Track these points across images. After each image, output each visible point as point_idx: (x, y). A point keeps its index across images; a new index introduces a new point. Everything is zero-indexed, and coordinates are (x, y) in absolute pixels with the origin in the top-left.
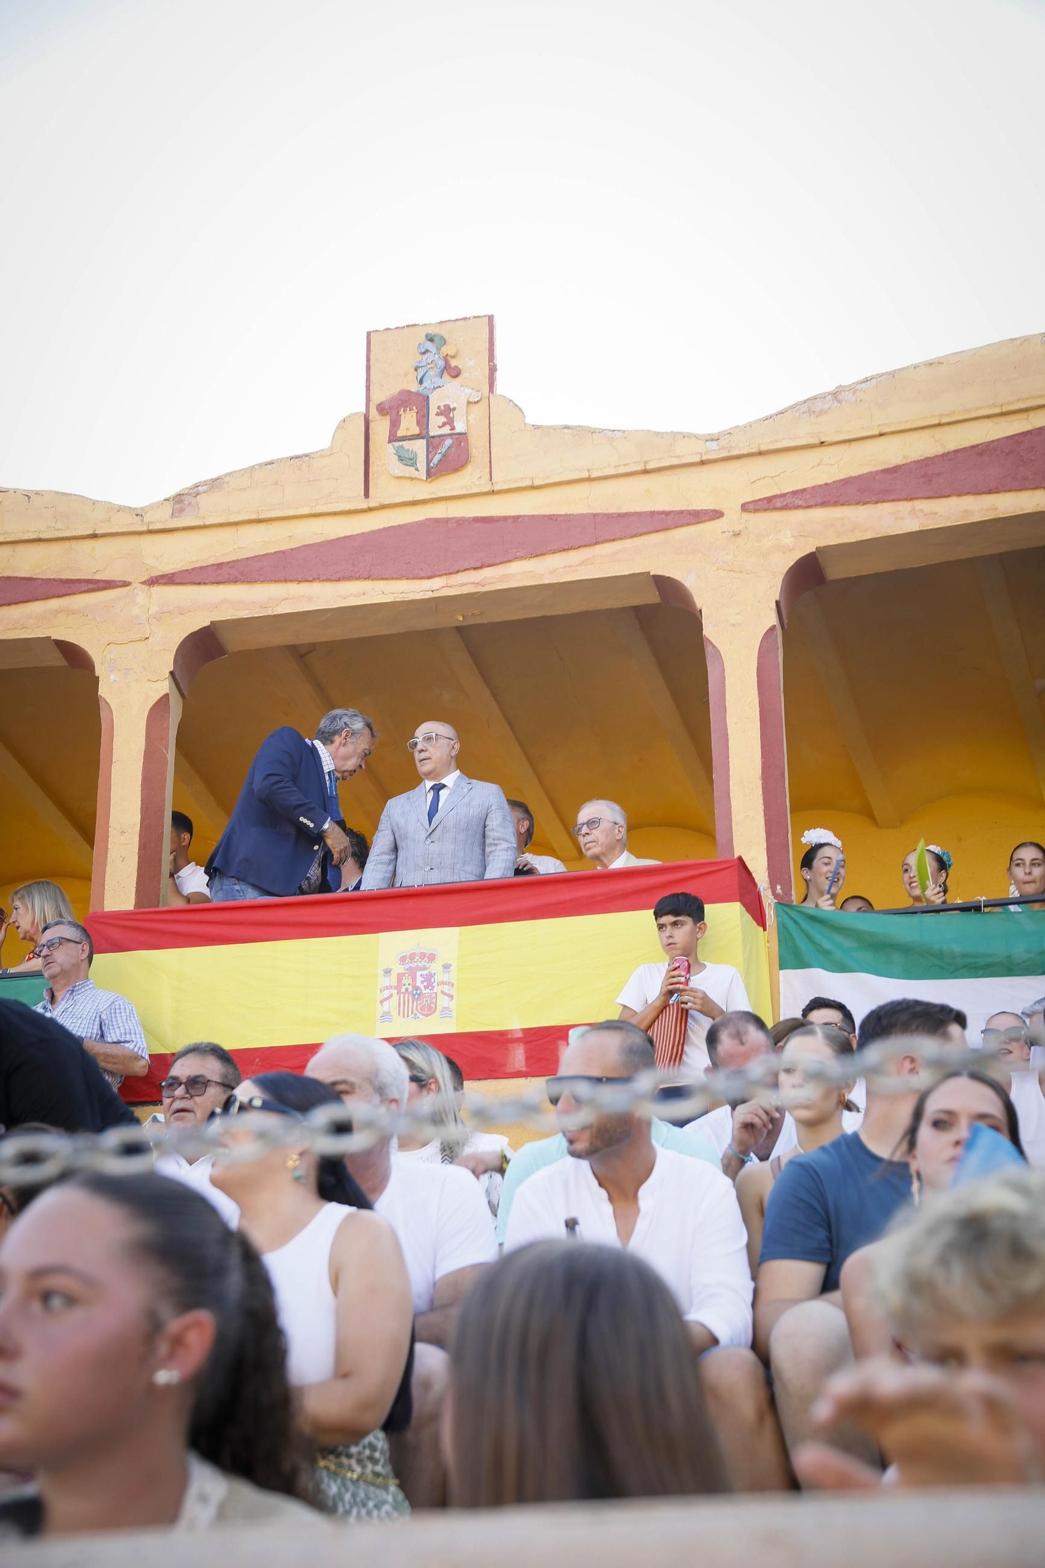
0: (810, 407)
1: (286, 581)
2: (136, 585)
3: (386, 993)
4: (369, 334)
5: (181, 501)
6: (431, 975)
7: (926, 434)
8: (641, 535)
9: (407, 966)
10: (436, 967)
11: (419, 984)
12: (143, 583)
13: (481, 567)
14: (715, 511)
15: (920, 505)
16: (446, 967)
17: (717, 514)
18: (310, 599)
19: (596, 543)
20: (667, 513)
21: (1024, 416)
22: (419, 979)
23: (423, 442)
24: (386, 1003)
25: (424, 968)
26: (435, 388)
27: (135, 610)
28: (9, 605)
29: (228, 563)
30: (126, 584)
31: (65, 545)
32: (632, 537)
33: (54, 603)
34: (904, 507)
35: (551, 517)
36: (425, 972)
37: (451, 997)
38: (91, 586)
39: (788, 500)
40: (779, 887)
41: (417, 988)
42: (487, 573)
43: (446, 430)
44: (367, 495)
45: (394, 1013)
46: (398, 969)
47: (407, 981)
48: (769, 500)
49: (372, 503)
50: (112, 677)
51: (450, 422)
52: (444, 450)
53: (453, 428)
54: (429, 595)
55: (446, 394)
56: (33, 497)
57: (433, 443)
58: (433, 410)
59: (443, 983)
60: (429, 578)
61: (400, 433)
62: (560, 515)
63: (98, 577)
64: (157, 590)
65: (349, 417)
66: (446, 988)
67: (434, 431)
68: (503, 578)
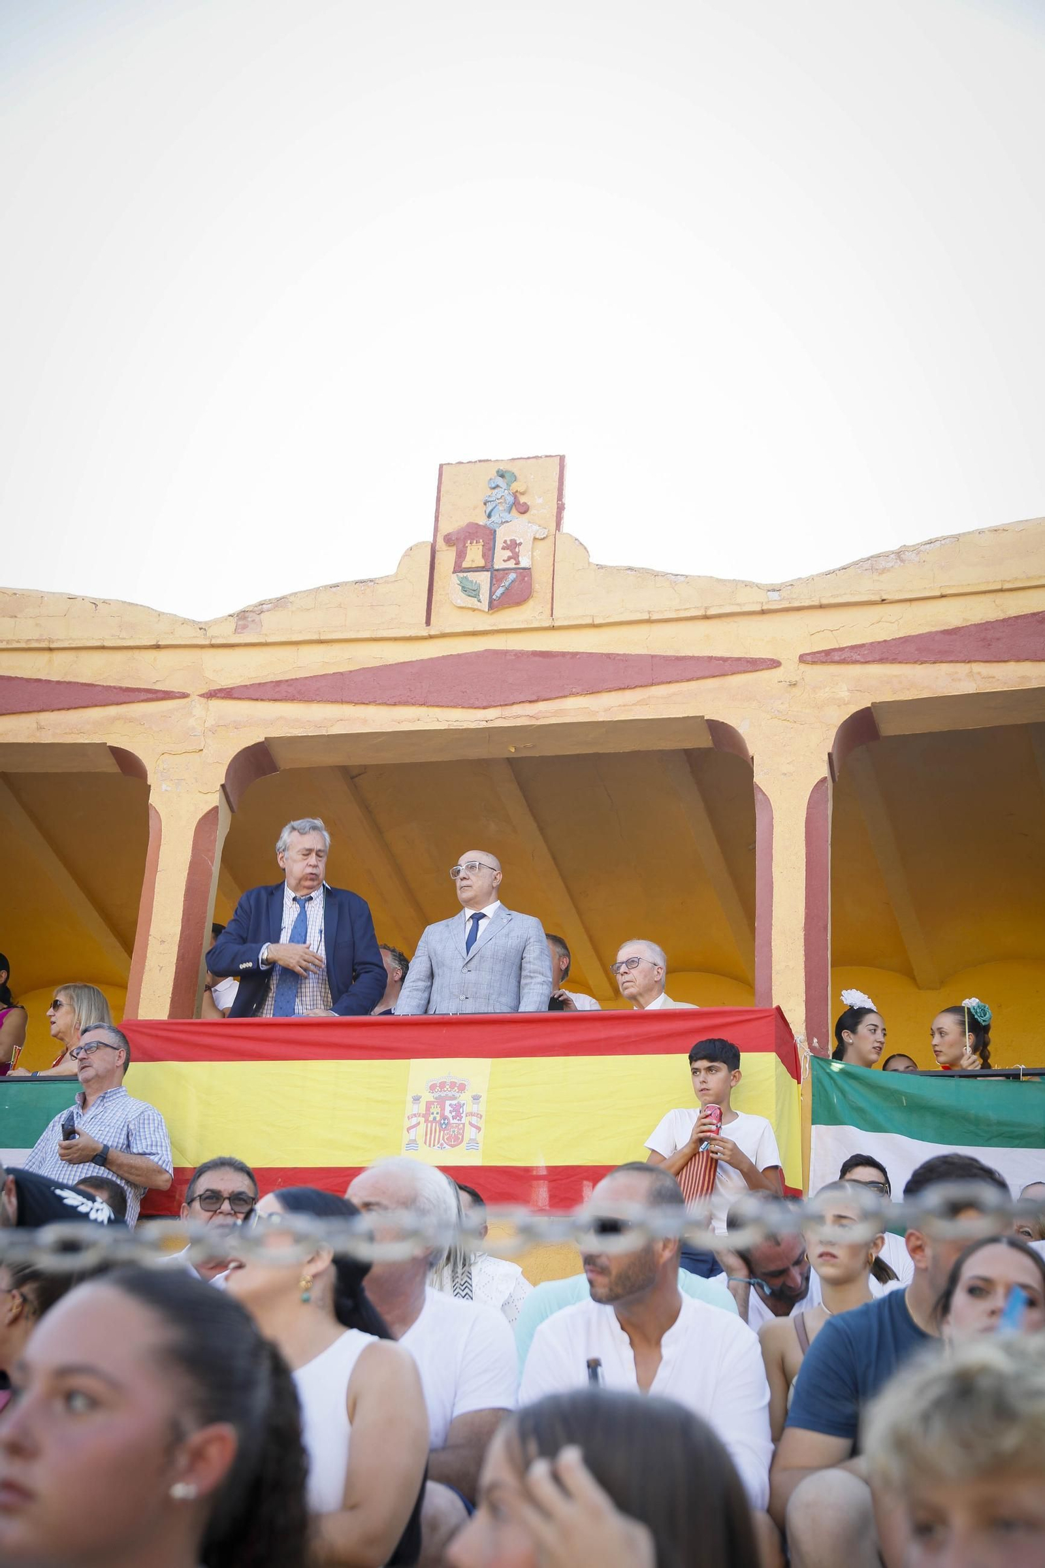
0: (872, 564)
1: (342, 702)
2: (194, 697)
3: (414, 1121)
4: (441, 466)
5: (245, 618)
6: (460, 1106)
7: (987, 599)
8: (698, 679)
9: (436, 1095)
10: (465, 1098)
11: (447, 1113)
12: (202, 696)
13: (537, 701)
14: (772, 660)
15: (977, 668)
16: (476, 1098)
17: (775, 664)
18: (365, 721)
19: (652, 685)
20: (725, 659)
22: (448, 1108)
23: (486, 576)
24: (412, 1131)
25: (454, 1098)
26: (503, 523)
27: (192, 722)
28: (68, 709)
29: (287, 681)
30: (184, 696)
31: (129, 653)
32: (688, 680)
33: (112, 710)
34: (962, 669)
35: (608, 656)
36: (454, 1102)
37: (479, 1129)
38: (150, 696)
39: (845, 655)
40: (815, 1040)
41: (445, 1118)
42: (541, 706)
43: (511, 564)
44: (428, 623)
45: (421, 1141)
46: (428, 1097)
47: (435, 1109)
48: (828, 653)
49: (433, 632)
50: (164, 787)
51: (515, 557)
52: (507, 584)
53: (518, 563)
54: (483, 725)
55: (514, 528)
56: (100, 606)
57: (497, 576)
58: (499, 544)
59: (472, 1114)
60: (484, 708)
61: (465, 565)
62: (618, 655)
63: (157, 687)
64: (215, 704)
65: (416, 545)
66: (474, 1120)
67: (499, 564)
68: (556, 713)
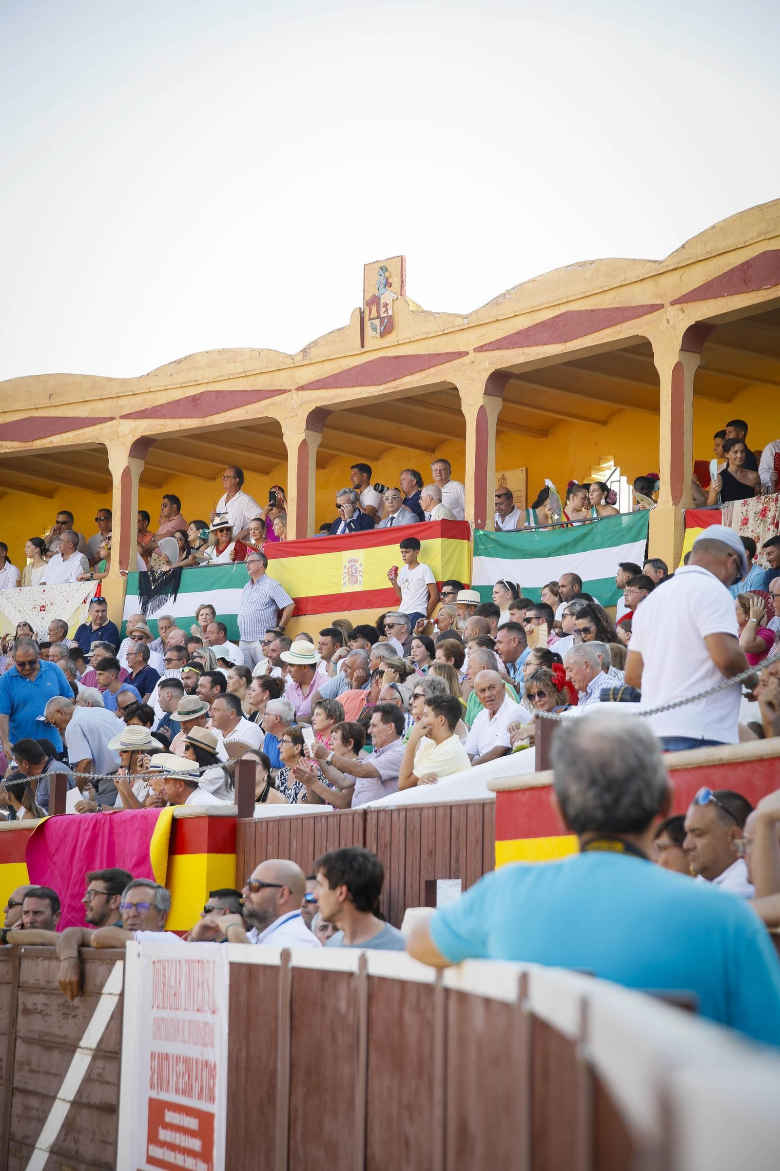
0: (493, 303)
1: (336, 388)
2: (293, 391)
3: (345, 575)
4: (364, 266)
5: (305, 352)
6: (356, 568)
7: (529, 315)
8: (443, 363)
9: (351, 564)
10: (358, 564)
12: (295, 390)
13: (395, 380)
14: (466, 352)
16: (361, 565)
17: (467, 354)
18: (344, 396)
19: (430, 368)
20: (451, 353)
21: (558, 307)
22: (353, 570)
23: (379, 320)
24: (344, 579)
25: (355, 565)
26: (383, 294)
27: (293, 403)
28: (255, 403)
29: (319, 380)
30: (290, 391)
32: (441, 364)
33: (269, 401)
34: (520, 350)
35: (416, 356)
37: (362, 577)
38: (279, 392)
39: (487, 347)
40: (479, 520)
41: (353, 573)
42: (397, 382)
43: (385, 315)
44: (363, 346)
45: (347, 583)
46: (348, 566)
47: (350, 570)
48: (481, 347)
49: (365, 349)
50: (287, 433)
51: (387, 311)
52: (385, 324)
53: (388, 314)
54: (380, 393)
55: (386, 296)
56: (261, 352)
57: (382, 320)
58: (382, 305)
59: (359, 571)
60: (380, 385)
61: (372, 316)
62: (419, 355)
63: (282, 388)
64: (300, 393)
65: (355, 310)
66: (361, 573)
67: (383, 315)
68: (402, 384)
